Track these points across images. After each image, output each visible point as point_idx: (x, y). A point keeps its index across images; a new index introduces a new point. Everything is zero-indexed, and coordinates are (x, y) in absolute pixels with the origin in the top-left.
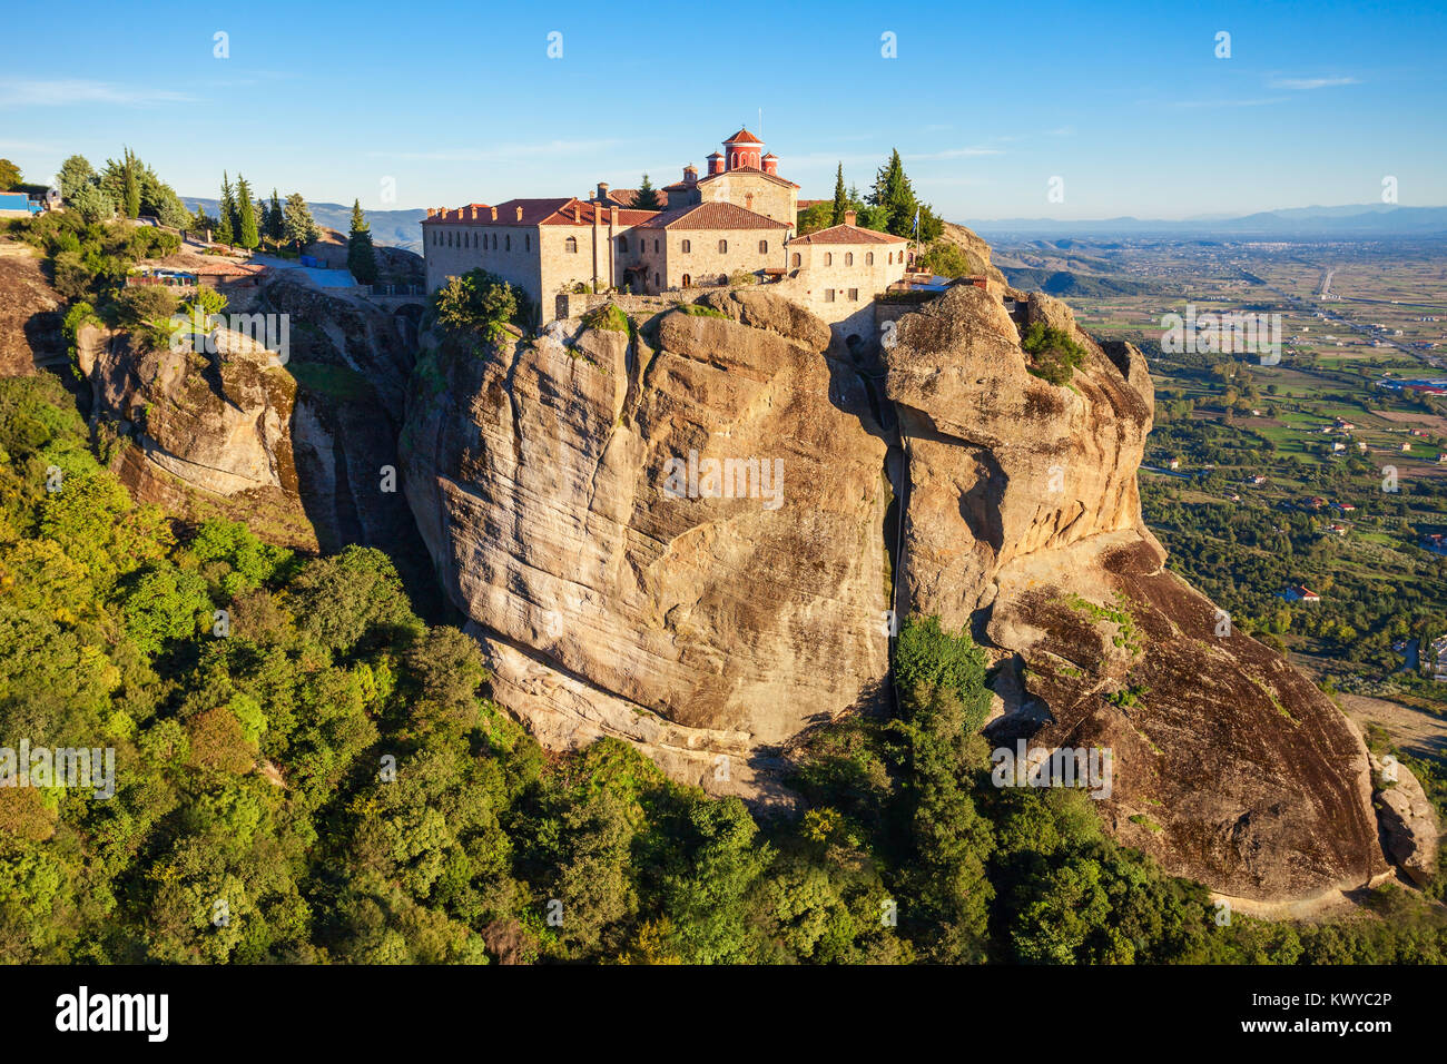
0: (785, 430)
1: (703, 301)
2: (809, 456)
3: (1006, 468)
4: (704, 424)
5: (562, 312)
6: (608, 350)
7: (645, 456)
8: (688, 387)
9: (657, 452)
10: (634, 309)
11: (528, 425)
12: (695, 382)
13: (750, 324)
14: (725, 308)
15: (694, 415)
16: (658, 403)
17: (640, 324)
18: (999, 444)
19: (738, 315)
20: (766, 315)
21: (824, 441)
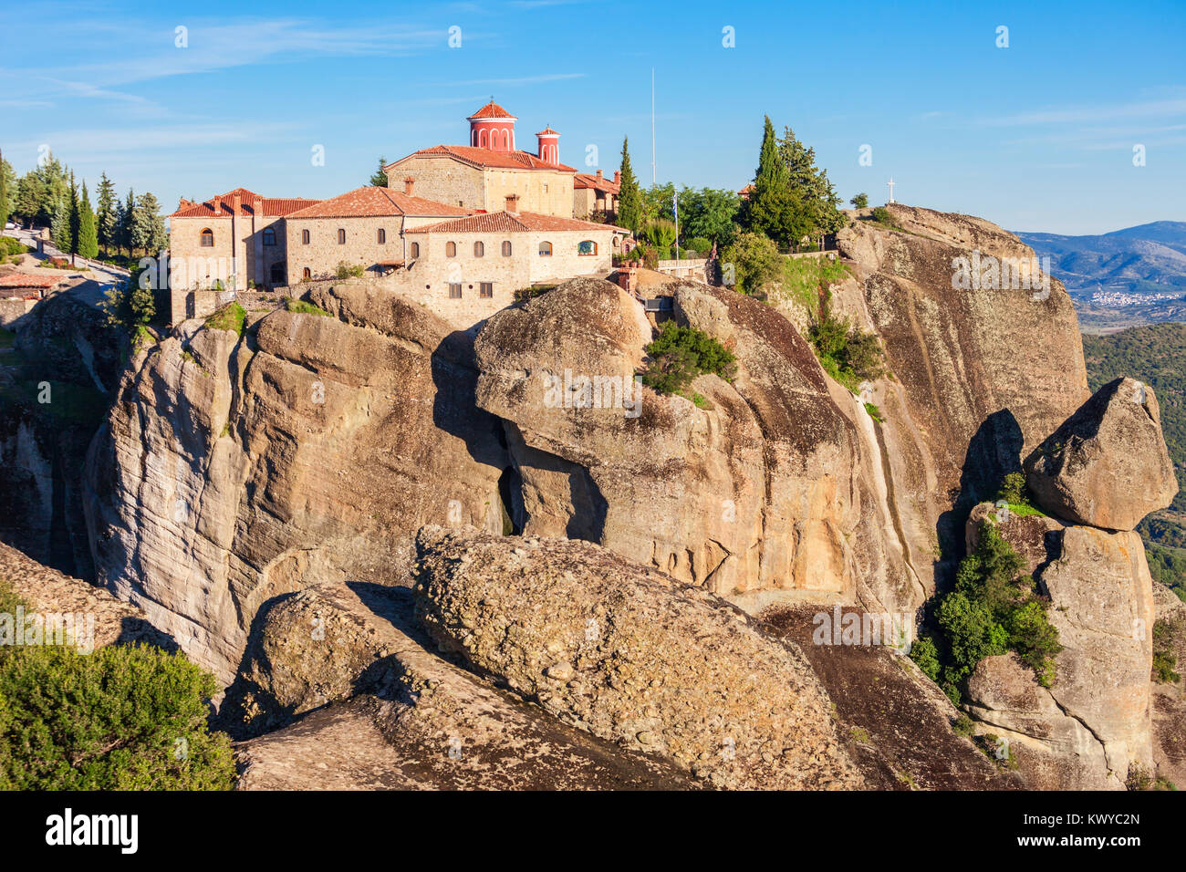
0: (382, 444)
1: (307, 297)
2: (404, 474)
3: (605, 492)
4: (294, 434)
5: (190, 312)
6: (213, 353)
7: (247, 470)
8: (279, 391)
9: (258, 467)
10: (253, 307)
11: (152, 435)
12: (285, 386)
13: (347, 321)
14: (324, 304)
15: (283, 422)
16: (255, 410)
17: (252, 322)
18: (596, 463)
19: (336, 311)
20: (362, 312)
21: (425, 458)
